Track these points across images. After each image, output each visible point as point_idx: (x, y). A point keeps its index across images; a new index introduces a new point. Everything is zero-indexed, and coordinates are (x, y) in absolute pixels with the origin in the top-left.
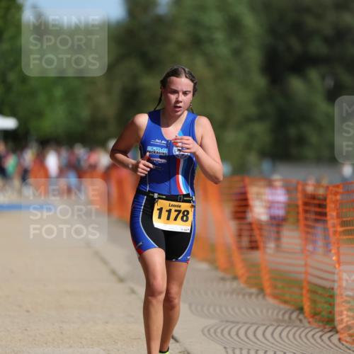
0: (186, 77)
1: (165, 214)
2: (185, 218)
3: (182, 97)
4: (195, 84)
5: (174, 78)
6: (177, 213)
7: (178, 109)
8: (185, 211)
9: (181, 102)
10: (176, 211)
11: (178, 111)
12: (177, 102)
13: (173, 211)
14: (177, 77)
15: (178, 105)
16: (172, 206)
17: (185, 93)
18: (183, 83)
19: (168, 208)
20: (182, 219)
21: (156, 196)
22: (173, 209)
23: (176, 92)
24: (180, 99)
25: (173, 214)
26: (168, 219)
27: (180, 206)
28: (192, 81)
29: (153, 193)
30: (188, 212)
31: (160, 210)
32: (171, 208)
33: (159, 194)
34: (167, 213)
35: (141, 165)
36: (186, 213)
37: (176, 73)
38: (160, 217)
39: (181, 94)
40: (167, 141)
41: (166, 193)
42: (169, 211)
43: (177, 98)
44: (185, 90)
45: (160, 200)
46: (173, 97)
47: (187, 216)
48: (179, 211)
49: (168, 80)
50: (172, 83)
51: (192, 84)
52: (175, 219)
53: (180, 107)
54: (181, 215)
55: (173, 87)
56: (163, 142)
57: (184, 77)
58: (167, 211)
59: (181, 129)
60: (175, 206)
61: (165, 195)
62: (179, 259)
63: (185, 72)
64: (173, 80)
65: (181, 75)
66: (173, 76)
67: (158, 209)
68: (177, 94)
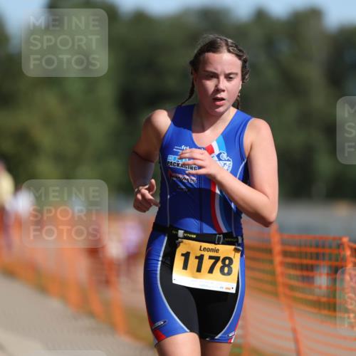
0: (229, 51)
1: (193, 262)
2: (226, 270)
3: (224, 84)
4: (244, 62)
5: (211, 55)
6: (213, 261)
7: (218, 103)
8: (225, 259)
9: (224, 91)
10: (211, 258)
11: (219, 106)
12: (218, 90)
13: (206, 258)
15: (219, 96)
16: (205, 249)
17: (229, 77)
19: (198, 255)
20: (222, 269)
21: (181, 233)
22: (207, 255)
23: (215, 76)
24: (222, 86)
25: (207, 263)
26: (199, 270)
27: (217, 251)
28: (239, 57)
29: (177, 229)
30: (231, 260)
31: (186, 255)
32: (203, 253)
33: (185, 232)
34: (197, 260)
36: (227, 262)
37: (213, 47)
38: (185, 267)
39: (222, 78)
41: (196, 232)
42: (200, 258)
43: (216, 86)
44: (227, 72)
45: (184, 240)
46: (210, 85)
47: (229, 266)
48: (217, 259)
49: (201, 58)
50: (206, 62)
52: (211, 271)
53: (223, 99)
54: (219, 264)
55: (210, 69)
57: (226, 51)
58: (196, 258)
59: (222, 134)
60: (209, 250)
61: (194, 234)
62: (216, 338)
63: (227, 44)
64: (208, 59)
65: (221, 49)
66: (209, 51)
67: (183, 255)
68: (216, 80)
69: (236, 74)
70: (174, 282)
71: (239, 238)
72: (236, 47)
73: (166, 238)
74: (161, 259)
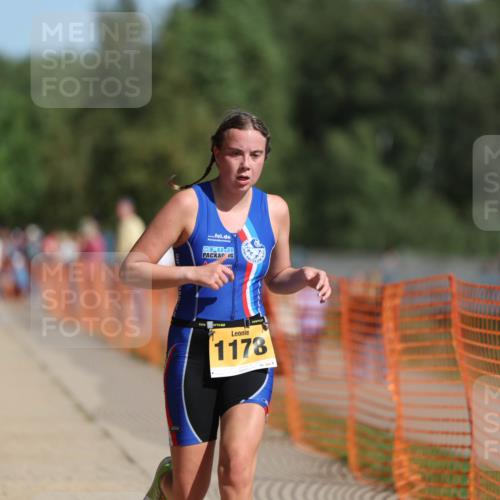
0: (255, 128)
1: (228, 350)
2: (260, 349)
3: (249, 162)
4: (268, 139)
5: (235, 131)
6: (245, 344)
7: (243, 182)
8: (255, 340)
9: (248, 169)
10: (243, 341)
11: (243, 186)
12: (242, 169)
13: (239, 342)
14: (240, 129)
15: (244, 174)
16: (236, 334)
17: (254, 155)
18: (250, 138)
19: (231, 341)
21: (210, 324)
22: (239, 339)
23: (239, 153)
24: (247, 164)
25: (241, 348)
26: (235, 357)
27: (247, 333)
28: (264, 134)
30: (263, 342)
31: (220, 345)
32: (235, 338)
34: (231, 347)
37: (237, 123)
38: (221, 357)
39: (247, 155)
40: (232, 235)
43: (242, 164)
44: (253, 149)
46: (235, 162)
48: (248, 342)
49: (226, 134)
50: (232, 138)
51: (264, 140)
52: (246, 355)
53: (247, 178)
54: (252, 347)
55: (235, 146)
56: (226, 237)
57: (252, 128)
58: (230, 345)
60: (240, 334)
63: (252, 121)
64: (233, 135)
65: (247, 126)
67: (216, 345)
68: (241, 157)
69: (261, 152)
70: (213, 376)
71: (265, 317)
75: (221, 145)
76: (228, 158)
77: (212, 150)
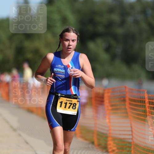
0: (73, 32)
1: (63, 105)
2: (74, 107)
3: (71, 43)
4: (78, 36)
5: (67, 33)
7: (69, 49)
8: (74, 104)
9: (71, 45)
10: (69, 103)
12: (69, 45)
13: (68, 103)
14: (69, 32)
15: (70, 47)
16: (68, 100)
17: (73, 41)
18: (72, 35)
19: (66, 102)
20: (73, 107)
21: (59, 95)
22: (68, 102)
24: (71, 44)
25: (68, 105)
26: (65, 107)
27: (72, 101)
28: (77, 34)
29: (58, 93)
31: (61, 103)
32: (67, 102)
33: (61, 94)
34: (65, 104)
35: (49, 80)
36: (75, 105)
37: (68, 30)
38: (61, 106)
39: (71, 41)
40: (65, 66)
41: (65, 94)
42: (66, 103)
43: (69, 44)
44: (73, 39)
45: (61, 97)
46: (67, 43)
48: (71, 104)
49: (64, 34)
50: (66, 35)
51: (76, 36)
52: (69, 108)
53: (71, 48)
54: (72, 106)
55: (67, 38)
56: (62, 66)
57: (72, 32)
58: (65, 103)
59: (71, 60)
60: (69, 101)
61: (64, 95)
62: (72, 130)
63: (73, 30)
64: (66, 34)
65: (71, 31)
66: (67, 32)
68: (69, 41)
69: (75, 40)
71: (79, 96)
72: (76, 31)
73: (54, 96)
74: (52, 103)
75: (62, 37)
76: (64, 42)
77: (60, 39)
